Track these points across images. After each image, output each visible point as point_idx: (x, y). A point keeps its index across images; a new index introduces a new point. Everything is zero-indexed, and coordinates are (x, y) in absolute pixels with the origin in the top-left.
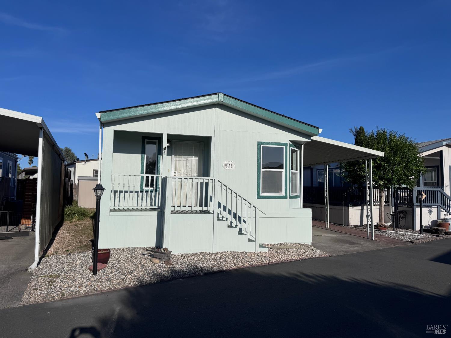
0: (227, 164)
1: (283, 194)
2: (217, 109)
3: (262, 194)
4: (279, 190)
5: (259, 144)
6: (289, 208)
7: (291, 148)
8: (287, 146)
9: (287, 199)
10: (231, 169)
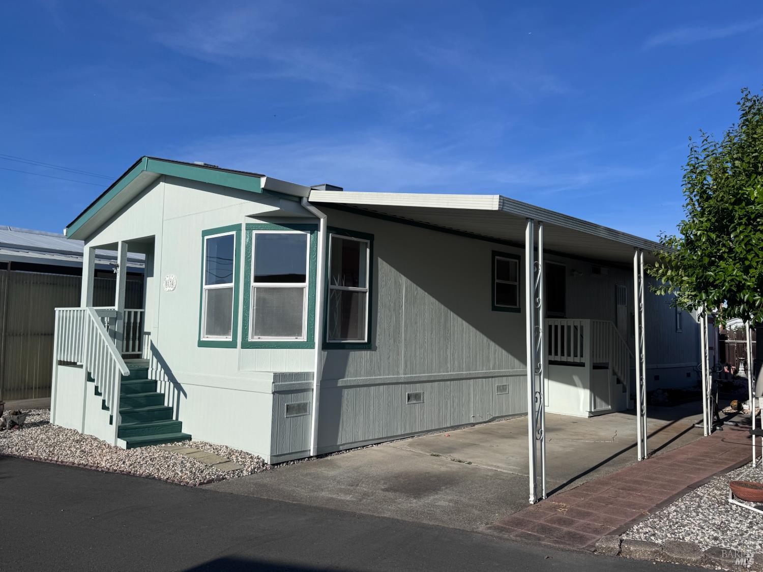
0: (168, 282)
1: (230, 338)
2: (161, 183)
3: (204, 337)
4: (226, 328)
5: (203, 234)
6: (239, 369)
7: (254, 232)
8: (241, 230)
9: (236, 348)
10: (172, 289)
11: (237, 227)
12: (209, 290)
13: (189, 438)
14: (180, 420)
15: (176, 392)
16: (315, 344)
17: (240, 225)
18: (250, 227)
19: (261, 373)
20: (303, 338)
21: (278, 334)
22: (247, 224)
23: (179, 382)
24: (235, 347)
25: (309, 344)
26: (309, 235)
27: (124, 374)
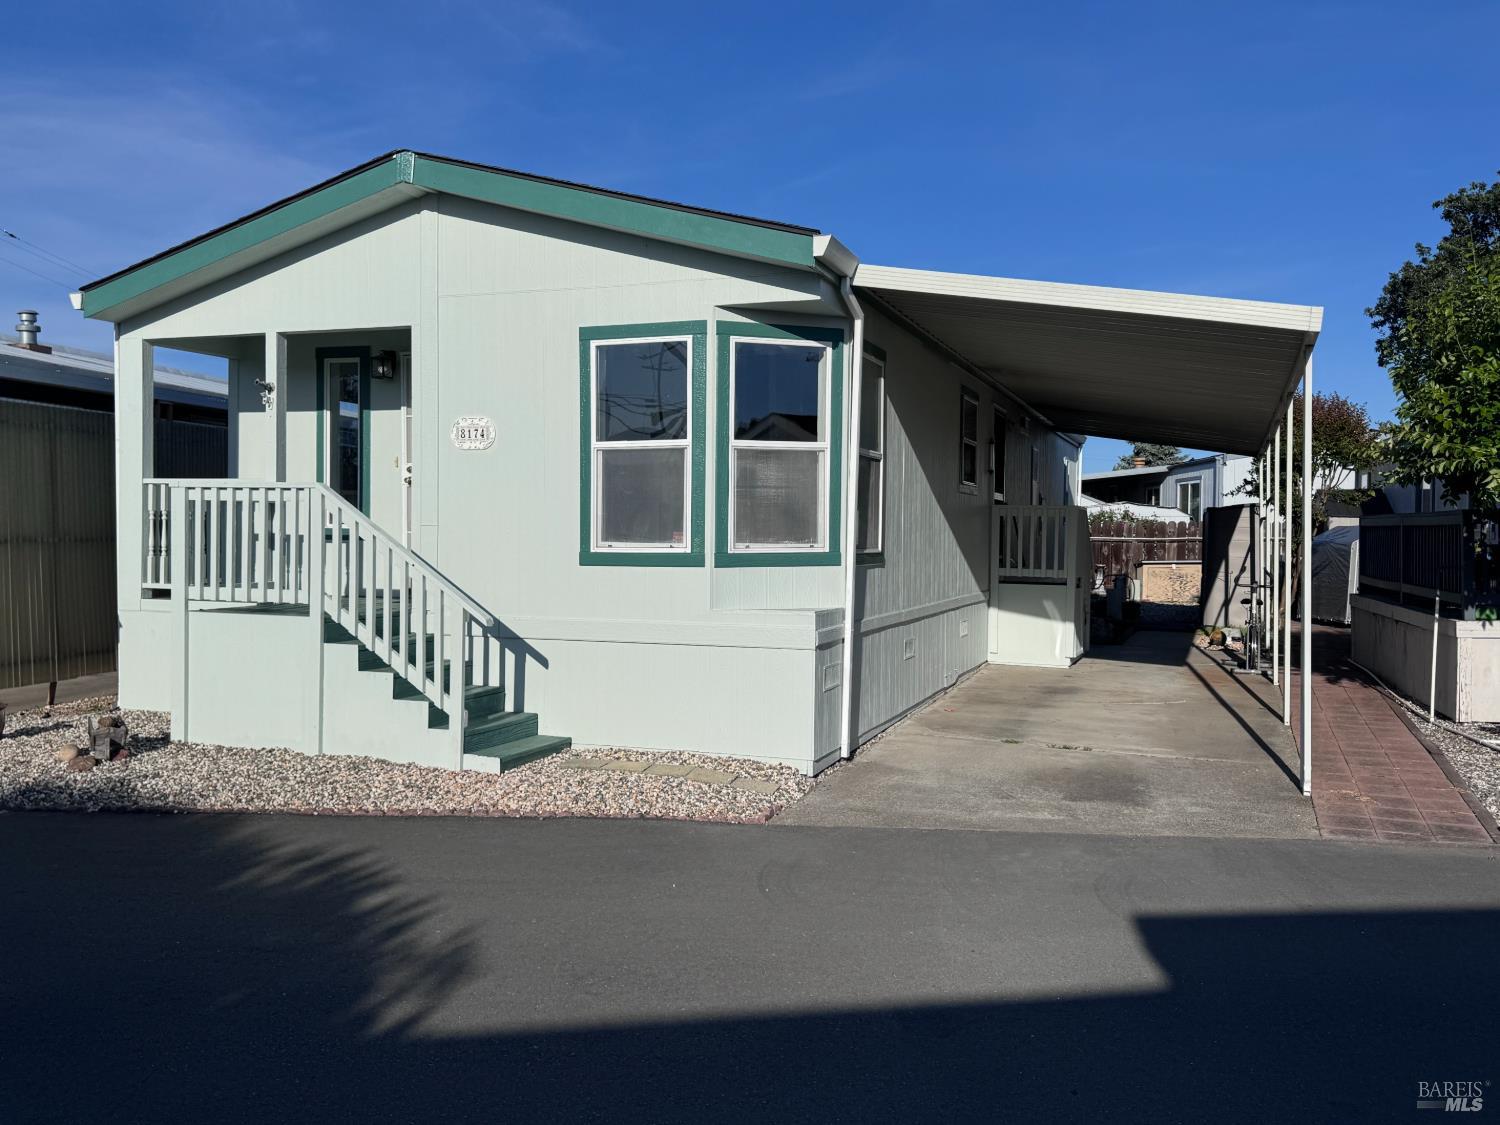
0: (467, 430)
1: (684, 547)
2: (425, 213)
3: (598, 546)
4: (668, 528)
5: (587, 334)
6: (712, 607)
7: (734, 340)
8: (706, 334)
9: (704, 566)
10: (481, 447)
11: (698, 328)
12: (606, 453)
13: (566, 743)
14: (528, 709)
15: (510, 657)
16: (840, 555)
17: (704, 323)
18: (725, 330)
19: (780, 613)
20: (823, 546)
21: (779, 539)
22: (720, 324)
23: (522, 636)
24: (702, 564)
25: (832, 558)
26: (829, 350)
27: (487, 622)
